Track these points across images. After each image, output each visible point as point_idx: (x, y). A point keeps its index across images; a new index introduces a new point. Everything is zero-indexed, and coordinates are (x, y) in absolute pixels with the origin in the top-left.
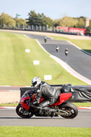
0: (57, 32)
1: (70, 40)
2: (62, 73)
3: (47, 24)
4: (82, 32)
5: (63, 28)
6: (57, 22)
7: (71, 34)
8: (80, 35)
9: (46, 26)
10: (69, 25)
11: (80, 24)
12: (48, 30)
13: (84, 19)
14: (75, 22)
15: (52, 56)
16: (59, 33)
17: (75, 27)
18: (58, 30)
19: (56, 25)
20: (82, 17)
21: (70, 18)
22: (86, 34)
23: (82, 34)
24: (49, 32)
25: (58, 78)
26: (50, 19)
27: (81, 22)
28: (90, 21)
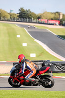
0: (39, 23)
1: (49, 28)
2: (43, 52)
3: (32, 17)
4: (57, 23)
5: (43, 20)
6: (39, 15)
7: (49, 24)
8: (56, 25)
9: (31, 19)
10: (48, 18)
12: (33, 21)
14: (52, 16)
15: (36, 40)
16: (41, 23)
17: (52, 19)
18: (40, 21)
19: (39, 18)
20: (57, 12)
21: (48, 13)
22: (60, 24)
23: (57, 24)
24: (34, 23)
25: (40, 55)
26: (34, 14)
27: (57, 16)
28: (63, 15)
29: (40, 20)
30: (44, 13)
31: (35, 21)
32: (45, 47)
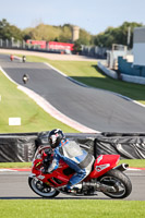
0: (27, 49)
1: (49, 61)
2: (38, 114)
3: (12, 35)
4: (68, 49)
5: (37, 43)
6: (27, 33)
7: (51, 52)
8: (65, 53)
9: (10, 40)
10: (47, 38)
11: (65, 35)
12: (14, 45)
13: (70, 28)
14: (57, 34)
15: (20, 87)
16: (32, 50)
17: (56, 40)
18: (30, 46)
19: (26, 38)
20: (67, 25)
21: (48, 26)
22: (74, 52)
23: (68, 51)
24: (16, 48)
25: (30, 121)
26: (16, 29)
27: (67, 33)
28: (81, 31)
29: (29, 43)
30: (38, 27)
31: (18, 45)
32: (42, 103)
